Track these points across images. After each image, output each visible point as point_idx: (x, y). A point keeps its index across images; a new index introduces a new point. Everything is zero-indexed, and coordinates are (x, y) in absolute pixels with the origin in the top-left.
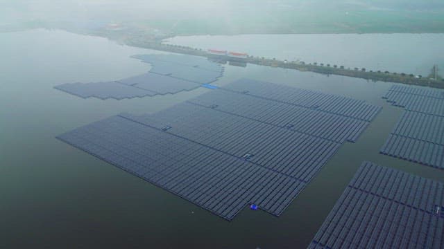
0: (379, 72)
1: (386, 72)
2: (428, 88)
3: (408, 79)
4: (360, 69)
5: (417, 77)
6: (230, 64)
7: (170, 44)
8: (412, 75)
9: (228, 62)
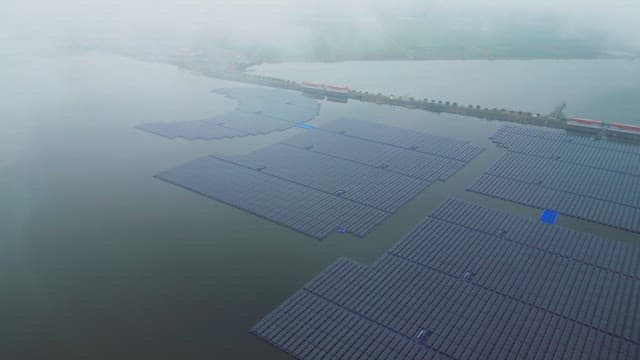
0: (495, 109)
1: (503, 110)
2: (544, 129)
3: (526, 118)
4: (475, 107)
5: (535, 116)
6: (328, 100)
7: (258, 74)
8: (529, 114)
9: (326, 98)
